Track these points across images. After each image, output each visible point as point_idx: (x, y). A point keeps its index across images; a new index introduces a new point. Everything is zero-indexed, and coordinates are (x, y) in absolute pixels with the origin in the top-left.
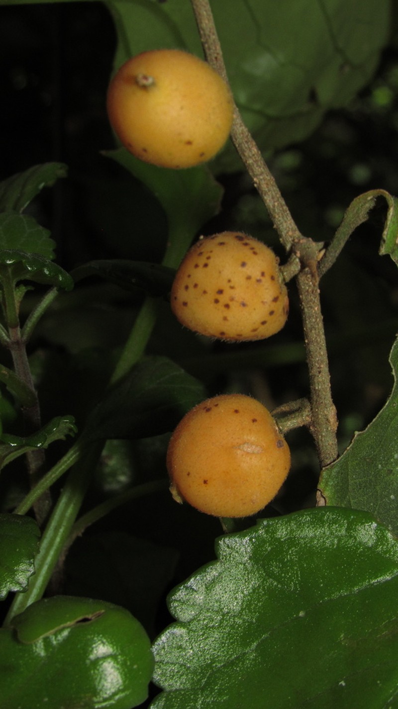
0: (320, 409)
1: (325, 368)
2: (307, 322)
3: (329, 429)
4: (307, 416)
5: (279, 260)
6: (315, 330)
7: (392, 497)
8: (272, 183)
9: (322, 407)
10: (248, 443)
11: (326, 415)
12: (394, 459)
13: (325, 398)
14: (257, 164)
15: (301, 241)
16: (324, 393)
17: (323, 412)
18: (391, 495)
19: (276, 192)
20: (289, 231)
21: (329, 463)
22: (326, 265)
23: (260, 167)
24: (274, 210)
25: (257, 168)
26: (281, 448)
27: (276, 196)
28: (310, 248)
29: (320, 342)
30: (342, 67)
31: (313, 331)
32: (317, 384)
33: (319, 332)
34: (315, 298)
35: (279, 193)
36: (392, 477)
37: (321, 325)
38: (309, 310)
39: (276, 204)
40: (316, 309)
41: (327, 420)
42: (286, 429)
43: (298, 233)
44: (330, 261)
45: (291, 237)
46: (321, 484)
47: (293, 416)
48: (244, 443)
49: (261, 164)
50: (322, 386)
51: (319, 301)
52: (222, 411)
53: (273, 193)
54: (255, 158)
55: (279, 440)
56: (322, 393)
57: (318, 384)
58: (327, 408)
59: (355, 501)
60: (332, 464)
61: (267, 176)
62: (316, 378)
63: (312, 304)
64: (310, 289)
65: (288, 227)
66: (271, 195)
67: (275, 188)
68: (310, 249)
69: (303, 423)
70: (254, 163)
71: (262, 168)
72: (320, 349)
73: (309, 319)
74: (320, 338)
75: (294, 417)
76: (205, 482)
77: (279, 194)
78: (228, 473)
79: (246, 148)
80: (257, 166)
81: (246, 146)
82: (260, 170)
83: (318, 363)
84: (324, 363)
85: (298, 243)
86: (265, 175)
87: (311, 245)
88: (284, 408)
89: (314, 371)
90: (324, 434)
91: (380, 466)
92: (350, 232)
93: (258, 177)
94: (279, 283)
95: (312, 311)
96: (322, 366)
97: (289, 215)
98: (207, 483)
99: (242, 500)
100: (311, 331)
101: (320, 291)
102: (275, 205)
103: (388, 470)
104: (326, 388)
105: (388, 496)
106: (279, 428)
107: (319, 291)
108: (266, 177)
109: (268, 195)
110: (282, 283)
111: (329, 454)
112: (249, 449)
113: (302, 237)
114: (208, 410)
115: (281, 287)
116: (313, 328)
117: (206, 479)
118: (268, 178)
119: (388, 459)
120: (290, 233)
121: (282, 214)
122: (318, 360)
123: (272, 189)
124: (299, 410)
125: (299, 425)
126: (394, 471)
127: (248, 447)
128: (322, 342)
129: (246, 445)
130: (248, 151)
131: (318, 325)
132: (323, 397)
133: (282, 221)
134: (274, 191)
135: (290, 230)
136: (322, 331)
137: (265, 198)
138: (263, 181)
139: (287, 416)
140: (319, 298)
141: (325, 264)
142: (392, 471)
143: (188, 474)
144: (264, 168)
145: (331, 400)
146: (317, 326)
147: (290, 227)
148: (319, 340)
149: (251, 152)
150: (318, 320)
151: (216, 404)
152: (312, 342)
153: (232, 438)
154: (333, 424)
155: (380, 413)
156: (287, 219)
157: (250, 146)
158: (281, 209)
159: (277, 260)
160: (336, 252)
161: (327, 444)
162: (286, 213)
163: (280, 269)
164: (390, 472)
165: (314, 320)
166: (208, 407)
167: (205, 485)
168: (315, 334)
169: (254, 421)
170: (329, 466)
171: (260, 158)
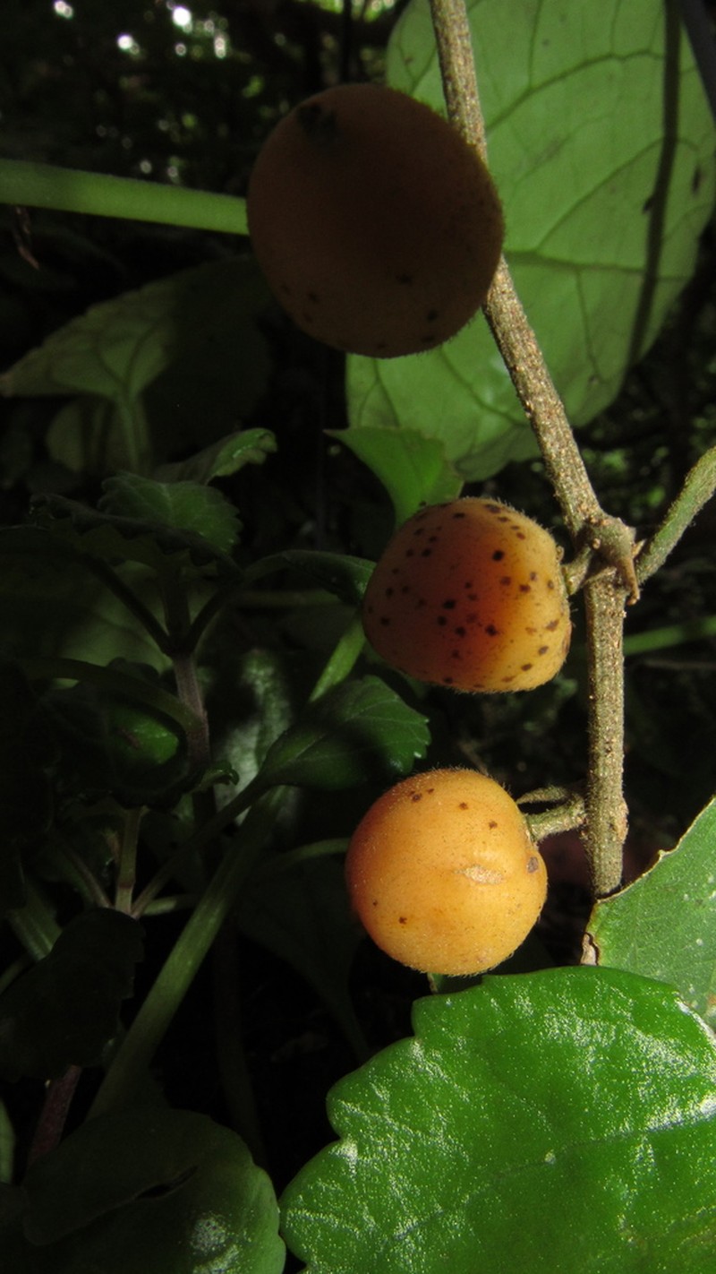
0: (601, 808)
1: (618, 743)
2: (598, 666)
3: (614, 839)
4: (579, 815)
5: (562, 554)
6: (610, 679)
7: (699, 941)
8: (558, 411)
9: (606, 805)
10: (479, 866)
11: (611, 818)
12: (707, 884)
13: (612, 792)
14: (535, 373)
15: (605, 522)
16: (612, 783)
17: (608, 812)
18: (697, 938)
19: (565, 429)
20: (582, 502)
21: (608, 890)
22: (649, 567)
23: (540, 381)
24: (558, 463)
25: (534, 381)
26: (535, 874)
27: (564, 436)
28: (621, 535)
29: (616, 700)
30: (591, 379)
31: (606, 683)
32: (601, 769)
33: (616, 684)
34: (616, 625)
35: (571, 432)
36: (701, 910)
37: (620, 673)
38: (602, 646)
39: (563, 451)
40: (616, 644)
41: (612, 825)
42: (542, 834)
43: (596, 510)
44: (656, 562)
45: (585, 514)
46: (593, 926)
47: (555, 814)
48: (474, 866)
49: (542, 374)
50: (610, 772)
51: (621, 631)
52: (440, 803)
53: (559, 429)
54: (532, 361)
55: (532, 859)
56: (609, 784)
57: (604, 769)
58: (613, 807)
59: (642, 949)
60: (615, 895)
61: (551, 397)
62: (601, 759)
63: (609, 635)
64: (610, 609)
65: (581, 495)
66: (554, 434)
67: (563, 422)
68: (621, 537)
69: (571, 827)
70: (529, 370)
71: (542, 383)
72: (614, 711)
73: (601, 660)
74: (616, 694)
75: (557, 816)
76: (402, 920)
77: (569, 435)
78: (441, 912)
79: (517, 341)
80: (535, 378)
81: (518, 336)
82: (538, 385)
83: (608, 736)
84: (618, 736)
85: (599, 523)
86: (548, 396)
87: (622, 530)
88: (539, 796)
89: (599, 747)
90: (604, 847)
91: (686, 896)
92: (696, 511)
93: (534, 398)
94: (559, 595)
95: (608, 648)
96: (614, 740)
97: (585, 473)
98: (405, 923)
99: (462, 955)
100: (602, 680)
101: (627, 615)
102: (560, 453)
103: (697, 901)
104: (618, 775)
105: (692, 941)
106: (531, 832)
107: (624, 614)
108: (550, 400)
109: (550, 433)
110: (564, 596)
111: (609, 877)
112: (480, 876)
113: (604, 515)
114: (417, 798)
115: (562, 604)
116: (604, 676)
117: (404, 916)
118: (553, 402)
119: (699, 884)
120: (584, 507)
121: (572, 471)
122: (609, 730)
123: (558, 423)
124: (564, 803)
125: (564, 829)
126: (704, 902)
127: (479, 873)
128: (619, 701)
129: (476, 869)
130: (520, 347)
131: (615, 672)
132: (609, 789)
133: (571, 483)
134: (562, 428)
135: (585, 501)
136: (621, 684)
137: (545, 439)
138: (543, 405)
139: (544, 811)
140: (622, 627)
141: (645, 567)
142: (702, 901)
143: (375, 904)
144: (546, 383)
145: (621, 793)
146: (613, 674)
147: (585, 495)
148: (614, 697)
149: (526, 348)
150: (617, 663)
151: (430, 788)
152: (603, 698)
153: (453, 854)
154: (622, 833)
155: (698, 818)
156: (581, 480)
157: (525, 338)
158: (571, 461)
159: (559, 553)
160: (668, 545)
161: (607, 863)
162: (579, 470)
163: (563, 571)
164: (700, 902)
165: (610, 664)
166: (417, 793)
167: (402, 925)
168: (609, 686)
169: (493, 825)
170: (608, 899)
171: (540, 363)
